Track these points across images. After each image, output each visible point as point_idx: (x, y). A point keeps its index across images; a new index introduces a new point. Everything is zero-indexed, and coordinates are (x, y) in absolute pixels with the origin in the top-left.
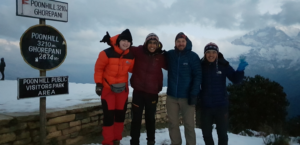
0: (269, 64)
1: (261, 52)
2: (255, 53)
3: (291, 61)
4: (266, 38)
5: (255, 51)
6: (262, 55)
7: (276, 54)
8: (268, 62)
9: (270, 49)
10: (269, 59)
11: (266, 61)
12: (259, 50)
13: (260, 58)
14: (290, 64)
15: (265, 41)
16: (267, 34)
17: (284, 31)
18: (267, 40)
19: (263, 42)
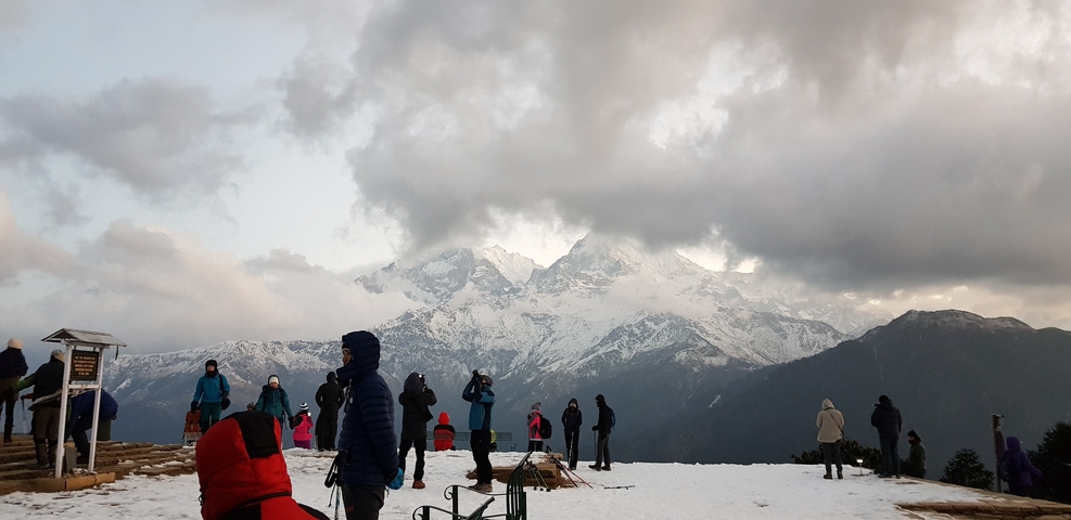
0: (455, 362)
1: (433, 324)
2: (417, 326)
3: (515, 353)
4: (446, 280)
5: (417, 320)
6: (437, 336)
7: (475, 333)
8: (454, 355)
9: (459, 315)
10: (456, 347)
11: (447, 352)
12: (429, 316)
13: (431, 342)
14: (512, 366)
15: (443, 290)
16: (451, 268)
17: (497, 263)
18: (451, 286)
19: (440, 291)
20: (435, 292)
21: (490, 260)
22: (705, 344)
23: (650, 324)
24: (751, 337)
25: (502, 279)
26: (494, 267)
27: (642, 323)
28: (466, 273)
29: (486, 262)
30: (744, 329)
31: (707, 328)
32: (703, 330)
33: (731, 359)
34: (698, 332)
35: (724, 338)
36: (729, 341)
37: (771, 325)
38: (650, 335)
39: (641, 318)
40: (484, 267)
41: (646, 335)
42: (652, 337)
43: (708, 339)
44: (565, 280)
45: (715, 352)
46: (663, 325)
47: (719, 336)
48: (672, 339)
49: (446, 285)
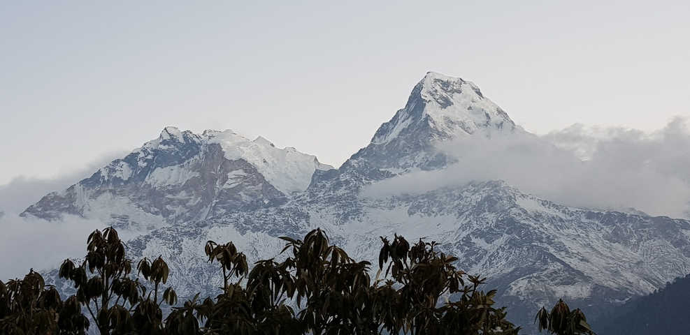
4: (183, 194)
15: (179, 210)
16: (190, 175)
17: (259, 164)
18: (191, 203)
19: (173, 212)
20: (166, 214)
21: (250, 160)
22: (559, 266)
23: (479, 242)
24: (637, 255)
25: (268, 188)
26: (255, 170)
27: (467, 241)
28: (213, 180)
29: (242, 163)
30: (626, 243)
31: (568, 244)
32: (561, 248)
33: (597, 287)
34: (552, 251)
35: (594, 258)
36: (603, 262)
37: (668, 237)
38: (479, 259)
39: (464, 234)
40: (241, 172)
41: (473, 258)
42: (482, 262)
43: (567, 261)
44: (353, 182)
45: (573, 276)
46: (500, 242)
47: (587, 256)
48: (511, 263)
49: (182, 203)
